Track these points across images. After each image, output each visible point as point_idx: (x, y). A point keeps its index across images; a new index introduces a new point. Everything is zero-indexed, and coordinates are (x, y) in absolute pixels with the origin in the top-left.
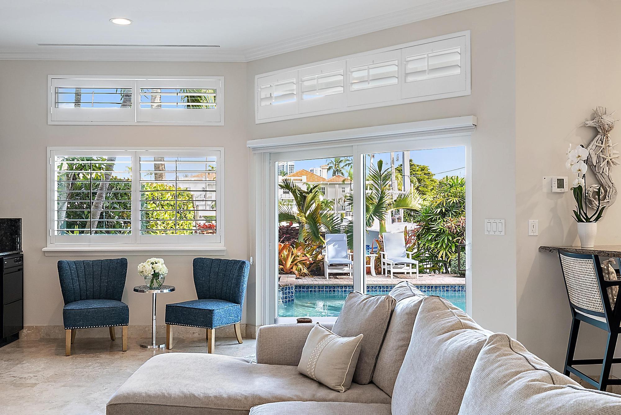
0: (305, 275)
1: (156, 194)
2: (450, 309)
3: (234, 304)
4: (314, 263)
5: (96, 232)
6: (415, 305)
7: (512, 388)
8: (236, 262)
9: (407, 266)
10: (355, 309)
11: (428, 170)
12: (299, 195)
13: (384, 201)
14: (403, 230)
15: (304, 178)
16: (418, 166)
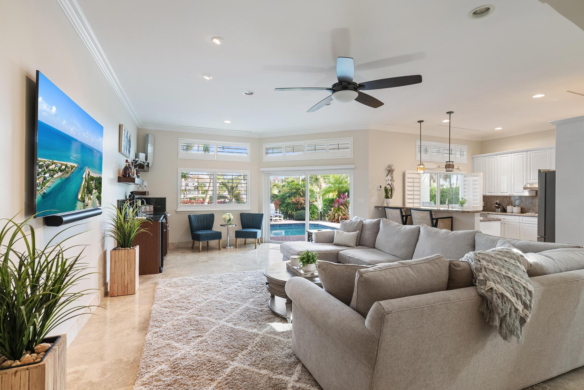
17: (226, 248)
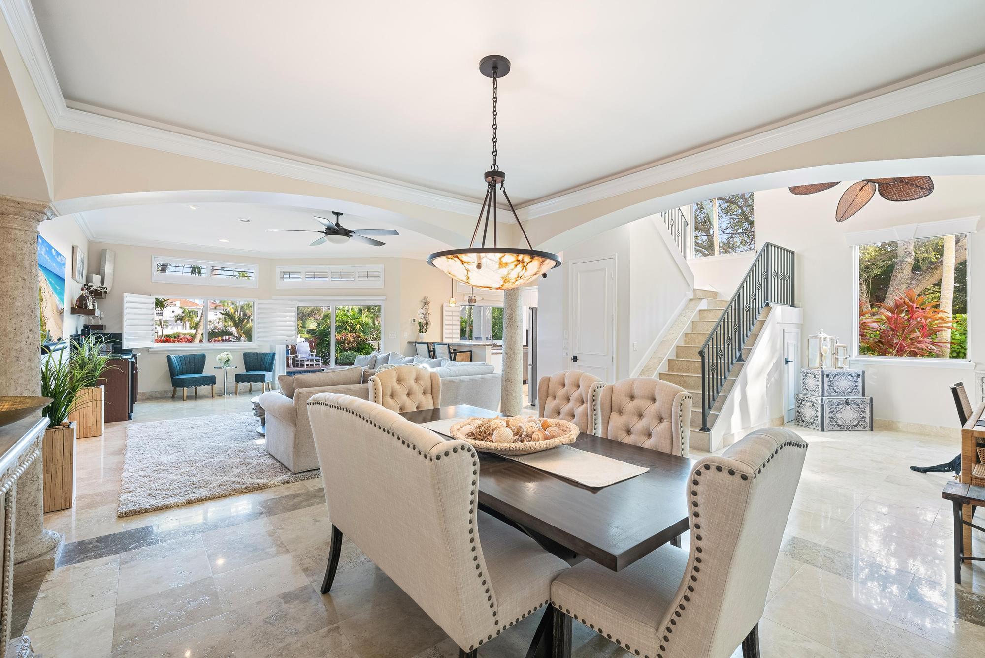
17: (221, 395)
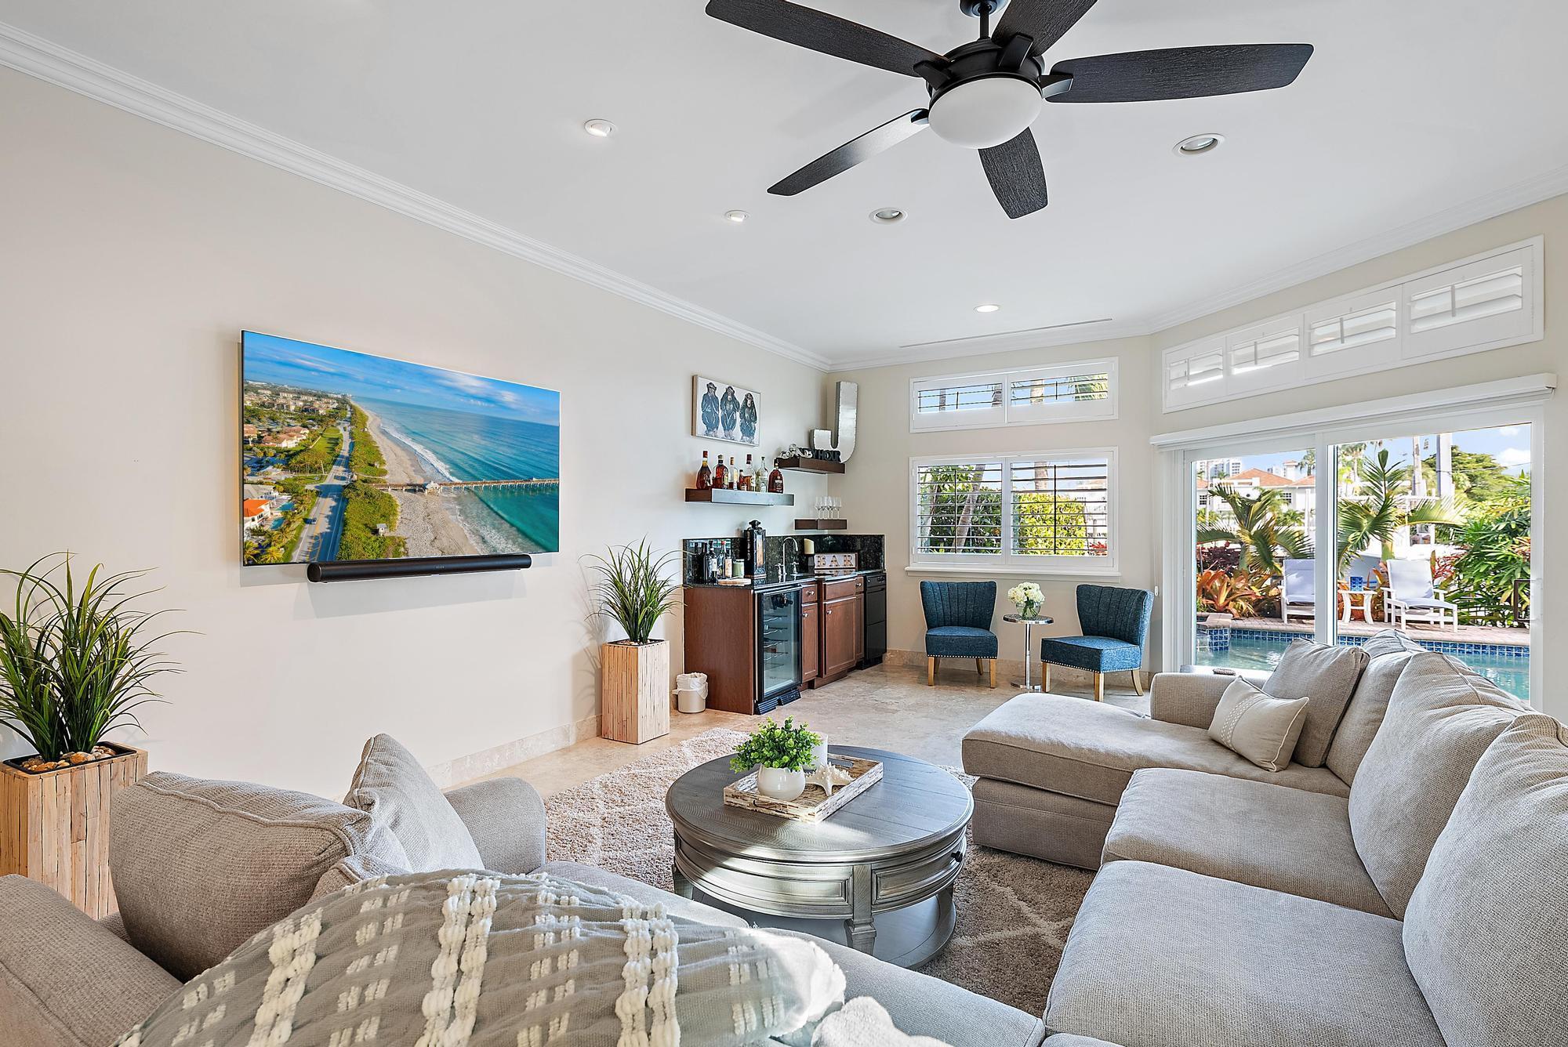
0: (1250, 615)
1: (1036, 506)
2: (1460, 674)
3: (1131, 645)
4: (1263, 599)
5: (964, 551)
6: (1399, 664)
7: (1539, 795)
8: (1134, 592)
9: (1434, 612)
10: (1301, 662)
11: (1493, 461)
12: (1240, 505)
13: (1389, 511)
14: (1429, 556)
15: (1256, 481)
16: (1470, 455)
17: (1017, 685)
